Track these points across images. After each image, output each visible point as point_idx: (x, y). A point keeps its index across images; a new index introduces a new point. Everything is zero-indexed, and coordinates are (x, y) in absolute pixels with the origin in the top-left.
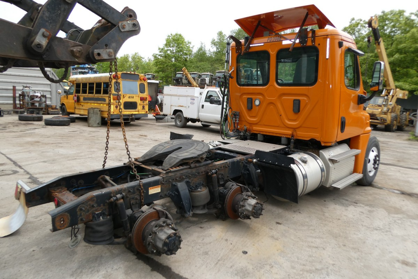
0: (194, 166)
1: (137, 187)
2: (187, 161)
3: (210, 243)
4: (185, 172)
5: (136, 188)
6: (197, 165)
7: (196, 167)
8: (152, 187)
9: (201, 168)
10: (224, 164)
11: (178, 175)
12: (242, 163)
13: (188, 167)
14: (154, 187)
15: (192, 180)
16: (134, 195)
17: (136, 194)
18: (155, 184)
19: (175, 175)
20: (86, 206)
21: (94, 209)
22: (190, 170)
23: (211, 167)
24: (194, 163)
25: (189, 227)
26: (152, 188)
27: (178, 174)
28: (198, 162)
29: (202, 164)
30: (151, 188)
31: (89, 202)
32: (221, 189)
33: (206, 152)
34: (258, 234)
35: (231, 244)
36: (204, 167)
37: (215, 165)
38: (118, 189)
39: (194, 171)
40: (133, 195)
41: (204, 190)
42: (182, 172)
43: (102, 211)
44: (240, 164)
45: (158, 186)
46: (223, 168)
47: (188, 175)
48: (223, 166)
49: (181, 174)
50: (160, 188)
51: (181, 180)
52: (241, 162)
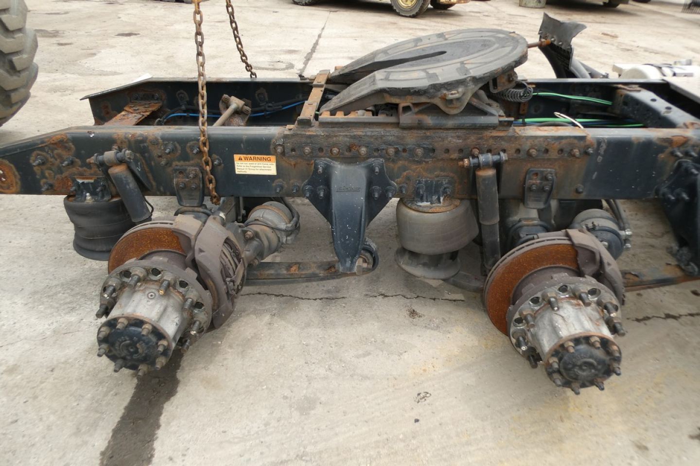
0: (410, 122)
1: (192, 143)
2: (394, 100)
3: (365, 378)
4: (371, 137)
5: (189, 145)
6: (429, 120)
7: (420, 126)
8: (245, 156)
9: (444, 134)
10: (564, 141)
11: (340, 138)
12: (672, 154)
13: (392, 119)
14: (252, 156)
15: (405, 169)
16: (187, 163)
17: (192, 162)
18: (258, 148)
19: (328, 137)
20: (51, 158)
21: (74, 170)
22: (395, 132)
23: (491, 141)
24: (416, 110)
25: (385, 296)
26: (246, 159)
27: (343, 137)
28: (433, 109)
29: (451, 123)
30: (242, 156)
31: (56, 149)
32: (528, 226)
33: (475, 80)
34: (561, 440)
35: (417, 421)
36: (460, 133)
37: (517, 138)
38: (133, 135)
39: (411, 138)
40: (182, 163)
41: (442, 209)
42: (359, 132)
43: (95, 180)
44: (662, 156)
45: (265, 156)
46: (554, 154)
47: (384, 146)
48: (557, 145)
49: (354, 137)
50: (275, 164)
51: (350, 156)
52: (670, 150)
